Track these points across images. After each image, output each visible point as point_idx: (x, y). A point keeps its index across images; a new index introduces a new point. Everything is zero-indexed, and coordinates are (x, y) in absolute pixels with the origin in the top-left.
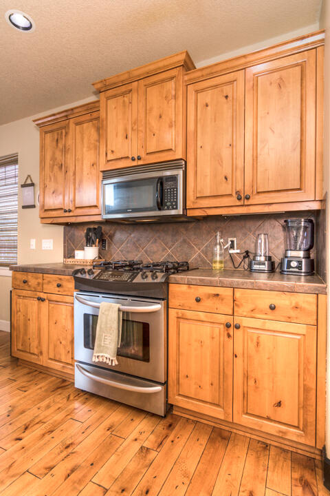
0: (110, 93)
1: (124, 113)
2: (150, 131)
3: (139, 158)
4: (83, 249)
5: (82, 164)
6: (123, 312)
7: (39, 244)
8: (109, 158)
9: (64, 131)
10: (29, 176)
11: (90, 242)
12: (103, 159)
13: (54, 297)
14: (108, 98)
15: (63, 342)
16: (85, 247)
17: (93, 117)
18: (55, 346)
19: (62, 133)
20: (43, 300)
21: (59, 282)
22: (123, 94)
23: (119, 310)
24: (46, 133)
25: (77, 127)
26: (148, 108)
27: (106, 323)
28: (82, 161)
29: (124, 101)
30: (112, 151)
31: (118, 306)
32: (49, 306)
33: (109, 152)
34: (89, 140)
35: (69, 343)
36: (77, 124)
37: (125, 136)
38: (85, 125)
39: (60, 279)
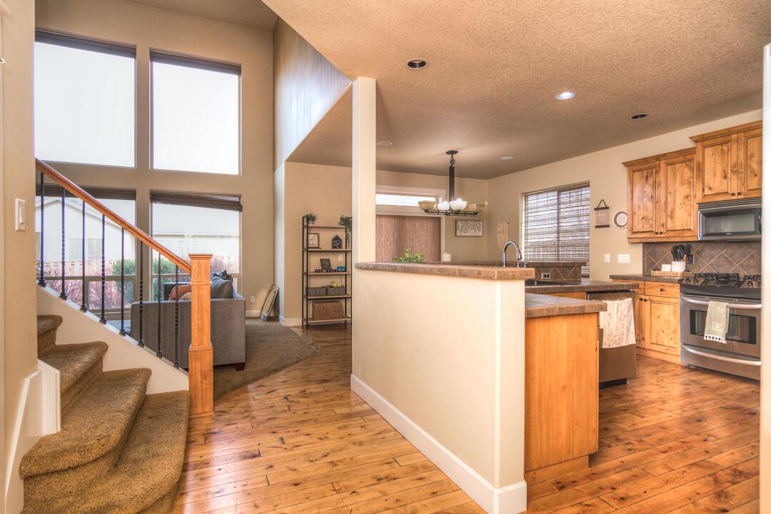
0: (706, 143)
1: (722, 159)
2: (751, 172)
3: (739, 194)
4: (671, 263)
5: (675, 196)
6: (730, 308)
7: (614, 258)
8: (706, 193)
9: (654, 170)
10: (603, 200)
11: (677, 257)
12: (699, 195)
13: (656, 299)
14: (705, 147)
15: (666, 331)
16: (673, 262)
17: (686, 159)
18: (658, 334)
19: (652, 171)
20: (645, 300)
21: (662, 287)
22: (722, 144)
23: (727, 307)
24: (634, 171)
25: (669, 167)
26: (749, 154)
27: (716, 315)
28: (675, 194)
29: (722, 149)
30: (710, 188)
31: (726, 304)
32: (651, 305)
33: (706, 189)
34: (682, 177)
35: (672, 332)
36: (668, 164)
37: (724, 175)
38: (677, 165)
39: (662, 285)
